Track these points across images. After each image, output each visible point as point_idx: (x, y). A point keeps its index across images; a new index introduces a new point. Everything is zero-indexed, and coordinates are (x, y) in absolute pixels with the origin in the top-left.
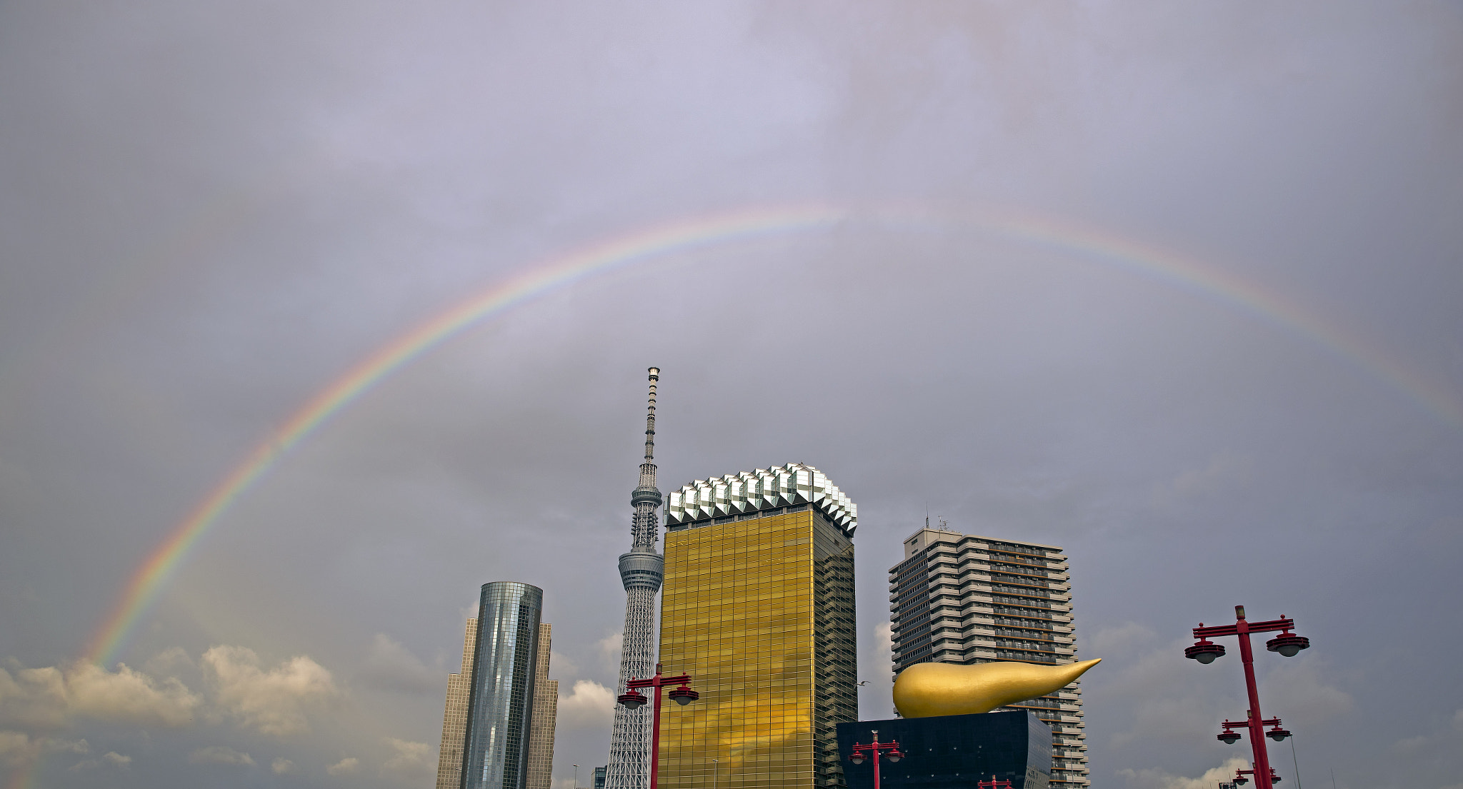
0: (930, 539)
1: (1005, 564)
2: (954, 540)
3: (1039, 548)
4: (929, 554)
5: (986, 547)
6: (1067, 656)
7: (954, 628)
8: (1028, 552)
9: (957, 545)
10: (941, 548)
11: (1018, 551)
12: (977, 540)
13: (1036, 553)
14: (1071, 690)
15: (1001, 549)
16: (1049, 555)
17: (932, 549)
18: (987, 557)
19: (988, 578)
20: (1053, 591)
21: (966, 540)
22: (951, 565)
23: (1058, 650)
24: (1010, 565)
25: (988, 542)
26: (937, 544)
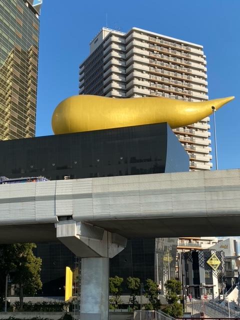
1: (161, 53)
4: (105, 45)
5: (146, 38)
9: (125, 38)
10: (115, 39)
12: (140, 33)
13: (184, 48)
16: (193, 50)
17: (106, 41)
20: (194, 76)
22: (120, 51)
26: (111, 35)
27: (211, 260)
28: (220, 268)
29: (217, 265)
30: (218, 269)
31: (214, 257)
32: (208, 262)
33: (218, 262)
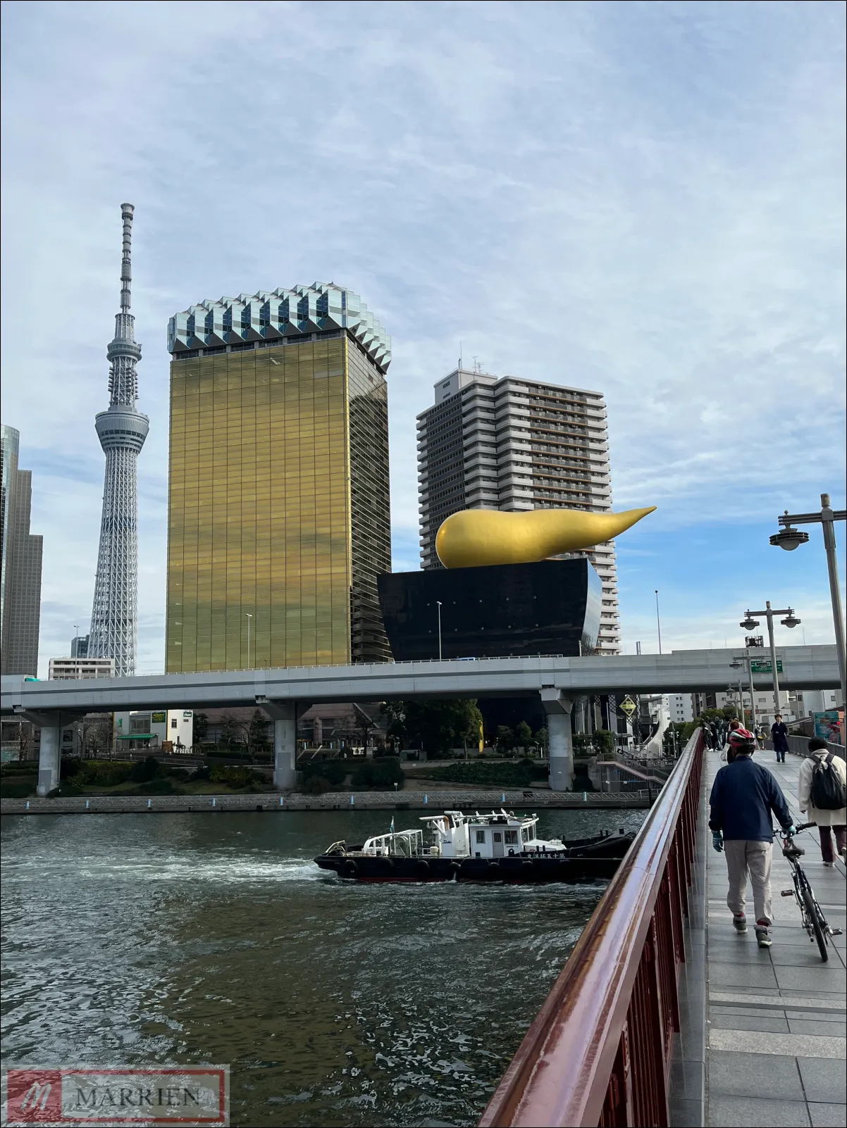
0: (464, 382)
1: (545, 410)
2: (491, 382)
3: (580, 394)
4: (464, 398)
5: (525, 390)
6: (604, 508)
7: (490, 477)
8: (569, 398)
9: (494, 388)
10: (480, 391)
11: (559, 395)
12: (517, 382)
13: (576, 399)
15: (540, 392)
16: (590, 401)
17: (466, 392)
18: (525, 402)
19: (527, 424)
20: (592, 440)
21: (505, 381)
22: (487, 410)
23: (596, 502)
24: (551, 411)
25: (528, 384)
26: (474, 386)
27: (625, 703)
28: (635, 713)
29: (631, 710)
30: (633, 714)
31: (628, 700)
32: (621, 706)
33: (633, 707)
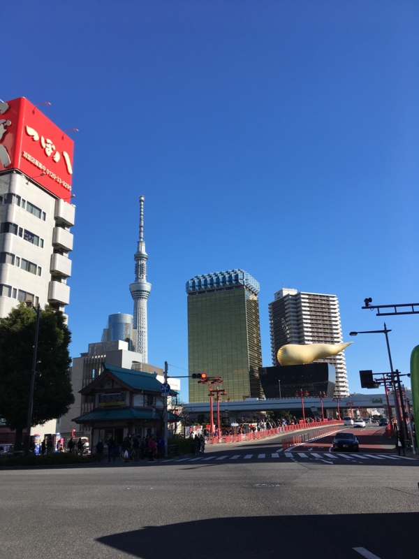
0: (285, 292)
1: (314, 303)
5: (307, 297)
8: (323, 298)
9: (296, 296)
10: (290, 297)
14: (340, 355)
15: (313, 297)
16: (331, 299)
17: (286, 297)
18: (307, 301)
22: (294, 304)
